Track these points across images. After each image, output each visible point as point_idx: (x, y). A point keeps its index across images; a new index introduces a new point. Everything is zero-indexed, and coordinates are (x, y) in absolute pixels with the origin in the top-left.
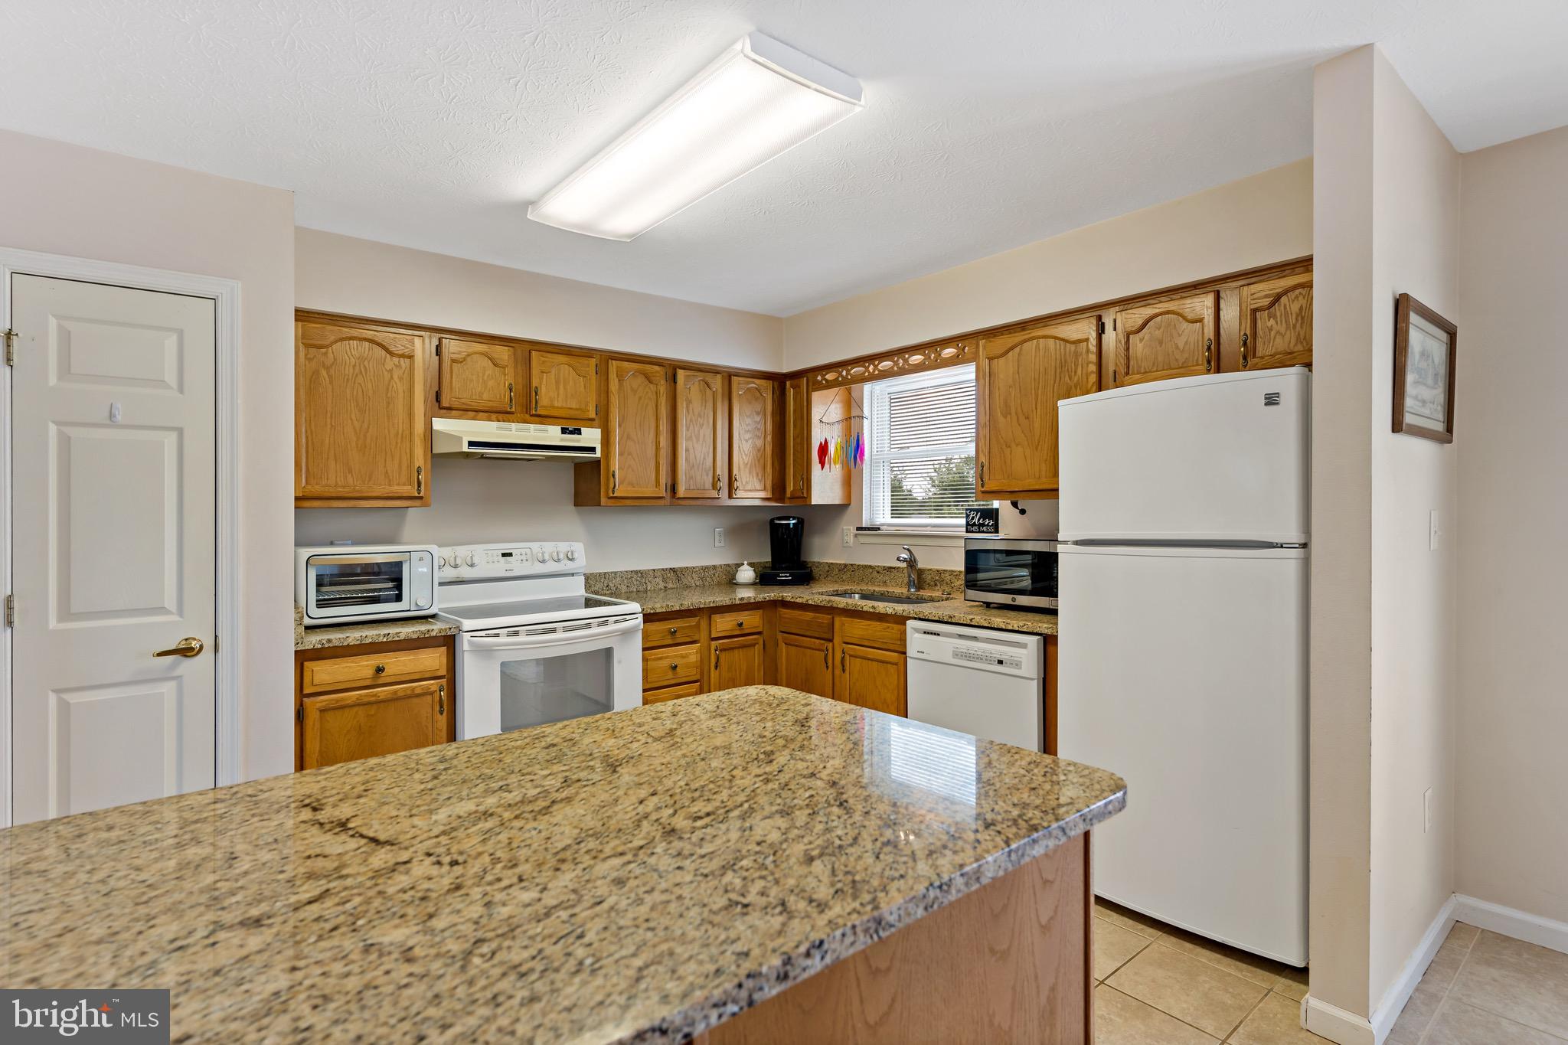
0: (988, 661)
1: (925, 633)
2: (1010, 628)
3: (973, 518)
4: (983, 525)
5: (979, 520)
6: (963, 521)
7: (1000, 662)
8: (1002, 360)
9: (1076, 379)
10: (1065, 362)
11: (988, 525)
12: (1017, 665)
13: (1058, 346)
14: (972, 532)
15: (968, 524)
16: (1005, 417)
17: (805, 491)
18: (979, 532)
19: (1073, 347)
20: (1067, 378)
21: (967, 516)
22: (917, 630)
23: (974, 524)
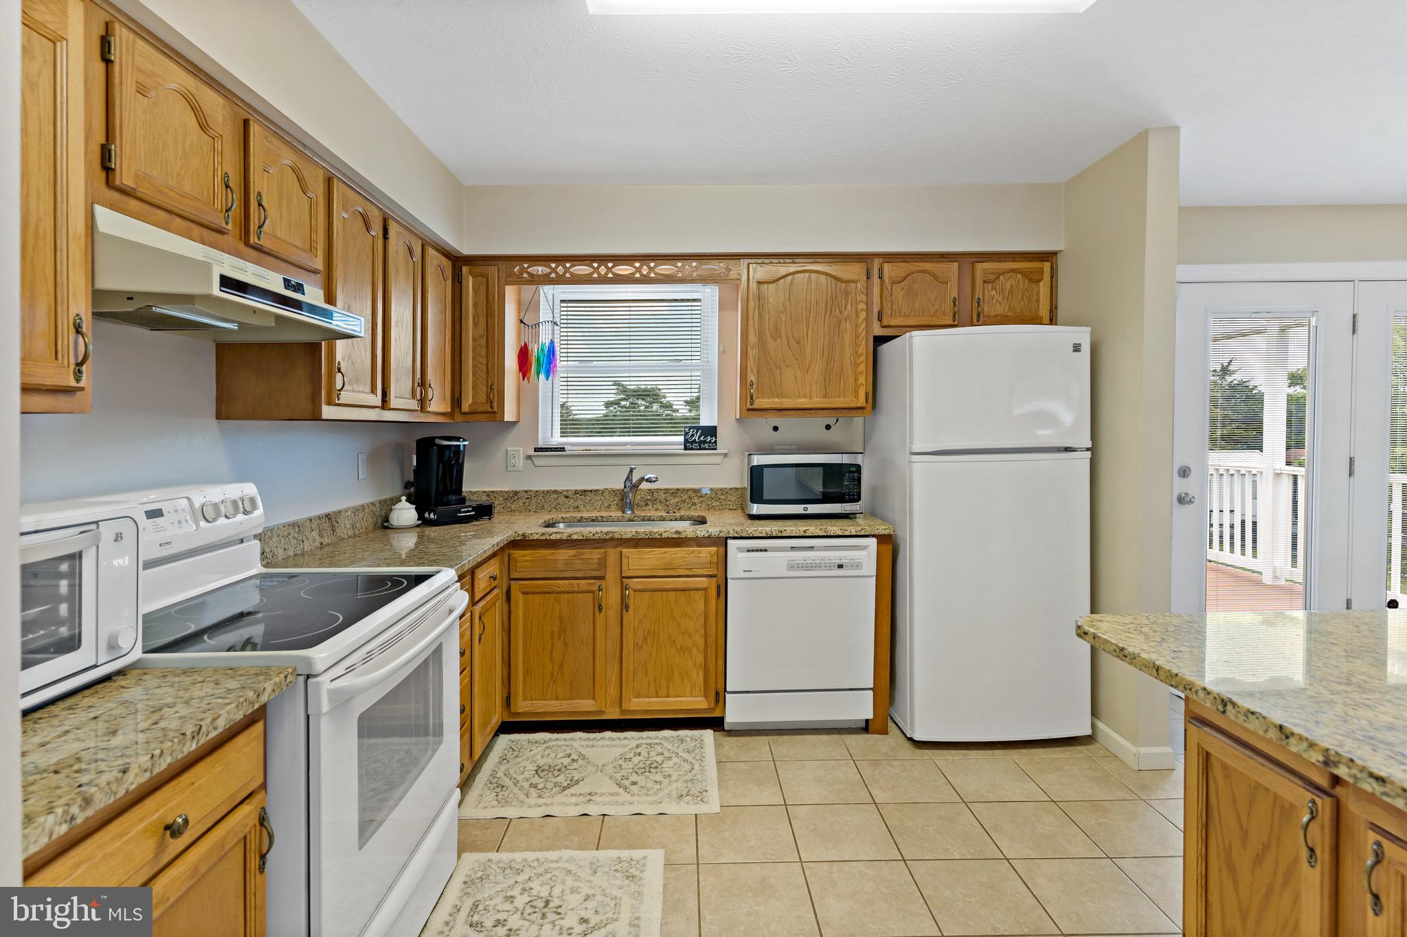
0: (829, 568)
1: (748, 551)
2: (847, 533)
3: (693, 436)
4: (704, 442)
5: (700, 437)
6: (681, 439)
7: (840, 566)
8: (771, 286)
9: (846, 313)
10: (836, 297)
11: (710, 442)
12: (857, 566)
13: (829, 281)
14: (692, 449)
15: (686, 441)
16: (775, 340)
17: (495, 404)
18: (700, 449)
19: (843, 285)
20: (837, 311)
21: (686, 434)
22: (740, 550)
23: (694, 441)
